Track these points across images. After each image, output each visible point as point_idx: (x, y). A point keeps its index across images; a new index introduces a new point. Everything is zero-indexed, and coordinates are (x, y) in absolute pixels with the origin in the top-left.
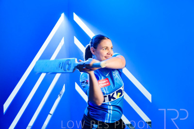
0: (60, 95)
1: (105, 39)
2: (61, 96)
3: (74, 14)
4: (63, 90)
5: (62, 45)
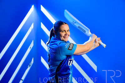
0: (30, 66)
1: (63, 24)
2: (31, 67)
3: (42, 6)
4: (32, 62)
5: (32, 29)
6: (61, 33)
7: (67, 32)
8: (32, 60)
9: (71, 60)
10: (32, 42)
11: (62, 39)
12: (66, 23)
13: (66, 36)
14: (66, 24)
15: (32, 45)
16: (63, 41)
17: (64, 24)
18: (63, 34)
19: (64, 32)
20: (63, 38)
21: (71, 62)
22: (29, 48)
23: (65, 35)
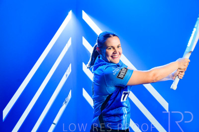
0: (66, 102)
1: (110, 37)
2: (67, 104)
3: (83, 12)
5: (69, 46)
6: (107, 50)
7: (116, 48)
8: (68, 94)
9: (127, 93)
10: (69, 66)
11: (109, 60)
12: (114, 35)
13: (116, 55)
14: (115, 37)
15: (69, 71)
16: (111, 62)
17: (112, 36)
18: (111, 52)
19: (112, 49)
20: (110, 58)
21: (127, 95)
22: (65, 76)
23: (113, 53)
